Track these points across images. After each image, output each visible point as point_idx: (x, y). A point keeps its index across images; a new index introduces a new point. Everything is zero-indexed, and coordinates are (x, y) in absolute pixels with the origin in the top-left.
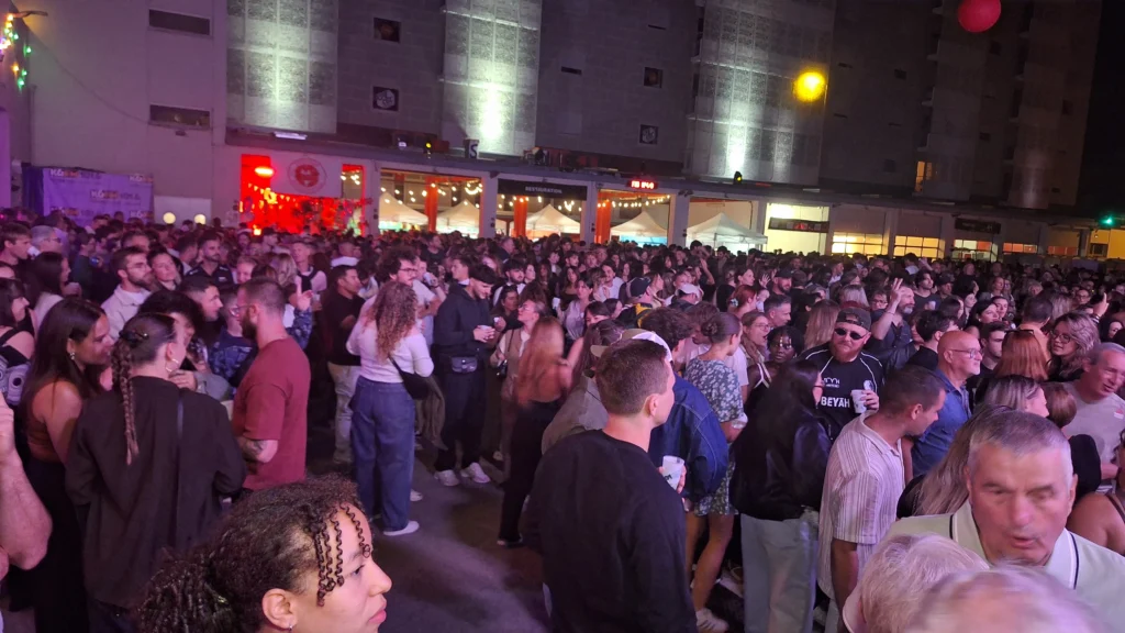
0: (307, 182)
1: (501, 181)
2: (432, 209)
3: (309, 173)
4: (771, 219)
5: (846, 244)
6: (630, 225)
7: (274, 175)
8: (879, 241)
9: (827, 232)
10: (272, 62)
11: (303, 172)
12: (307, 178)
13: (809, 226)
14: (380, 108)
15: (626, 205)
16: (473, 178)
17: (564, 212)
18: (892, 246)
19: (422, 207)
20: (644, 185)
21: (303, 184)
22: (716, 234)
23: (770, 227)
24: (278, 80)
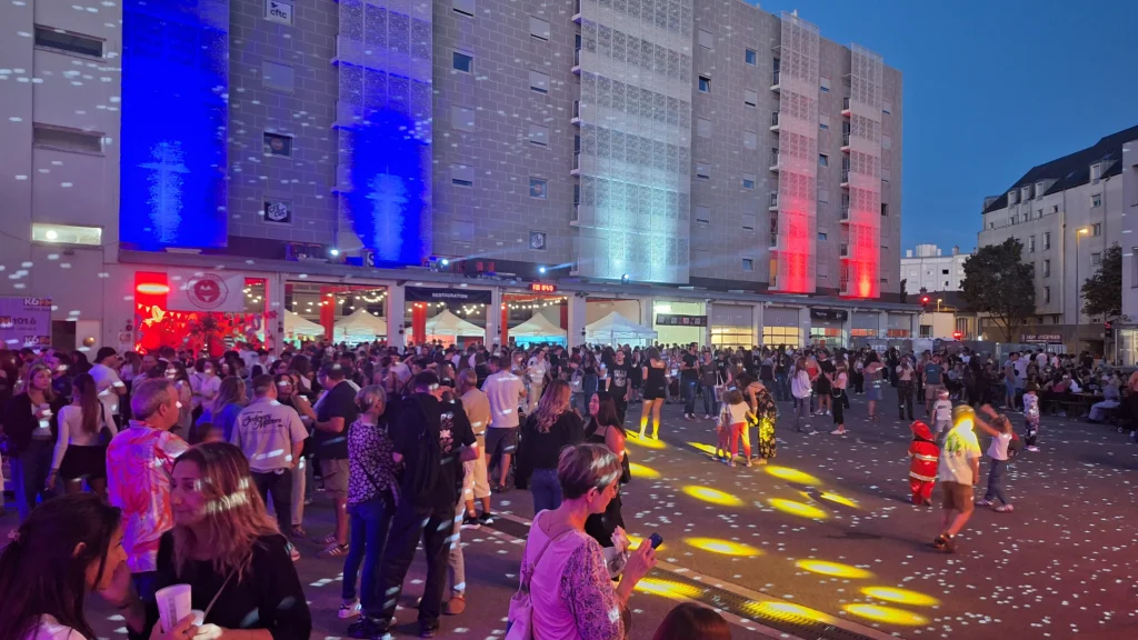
0: (207, 298)
1: (407, 288)
2: (327, 319)
3: (209, 288)
4: (658, 315)
5: (721, 337)
6: (525, 325)
7: (171, 292)
8: (749, 332)
9: (706, 326)
10: (156, 177)
11: (203, 288)
12: (207, 293)
13: (692, 321)
14: (272, 220)
15: (524, 307)
16: (377, 286)
17: (463, 317)
18: (761, 335)
19: (317, 317)
20: (544, 288)
21: (203, 300)
22: (612, 332)
23: (657, 323)
24: (164, 194)
